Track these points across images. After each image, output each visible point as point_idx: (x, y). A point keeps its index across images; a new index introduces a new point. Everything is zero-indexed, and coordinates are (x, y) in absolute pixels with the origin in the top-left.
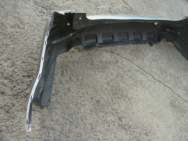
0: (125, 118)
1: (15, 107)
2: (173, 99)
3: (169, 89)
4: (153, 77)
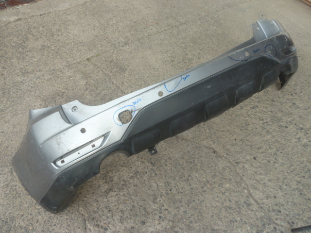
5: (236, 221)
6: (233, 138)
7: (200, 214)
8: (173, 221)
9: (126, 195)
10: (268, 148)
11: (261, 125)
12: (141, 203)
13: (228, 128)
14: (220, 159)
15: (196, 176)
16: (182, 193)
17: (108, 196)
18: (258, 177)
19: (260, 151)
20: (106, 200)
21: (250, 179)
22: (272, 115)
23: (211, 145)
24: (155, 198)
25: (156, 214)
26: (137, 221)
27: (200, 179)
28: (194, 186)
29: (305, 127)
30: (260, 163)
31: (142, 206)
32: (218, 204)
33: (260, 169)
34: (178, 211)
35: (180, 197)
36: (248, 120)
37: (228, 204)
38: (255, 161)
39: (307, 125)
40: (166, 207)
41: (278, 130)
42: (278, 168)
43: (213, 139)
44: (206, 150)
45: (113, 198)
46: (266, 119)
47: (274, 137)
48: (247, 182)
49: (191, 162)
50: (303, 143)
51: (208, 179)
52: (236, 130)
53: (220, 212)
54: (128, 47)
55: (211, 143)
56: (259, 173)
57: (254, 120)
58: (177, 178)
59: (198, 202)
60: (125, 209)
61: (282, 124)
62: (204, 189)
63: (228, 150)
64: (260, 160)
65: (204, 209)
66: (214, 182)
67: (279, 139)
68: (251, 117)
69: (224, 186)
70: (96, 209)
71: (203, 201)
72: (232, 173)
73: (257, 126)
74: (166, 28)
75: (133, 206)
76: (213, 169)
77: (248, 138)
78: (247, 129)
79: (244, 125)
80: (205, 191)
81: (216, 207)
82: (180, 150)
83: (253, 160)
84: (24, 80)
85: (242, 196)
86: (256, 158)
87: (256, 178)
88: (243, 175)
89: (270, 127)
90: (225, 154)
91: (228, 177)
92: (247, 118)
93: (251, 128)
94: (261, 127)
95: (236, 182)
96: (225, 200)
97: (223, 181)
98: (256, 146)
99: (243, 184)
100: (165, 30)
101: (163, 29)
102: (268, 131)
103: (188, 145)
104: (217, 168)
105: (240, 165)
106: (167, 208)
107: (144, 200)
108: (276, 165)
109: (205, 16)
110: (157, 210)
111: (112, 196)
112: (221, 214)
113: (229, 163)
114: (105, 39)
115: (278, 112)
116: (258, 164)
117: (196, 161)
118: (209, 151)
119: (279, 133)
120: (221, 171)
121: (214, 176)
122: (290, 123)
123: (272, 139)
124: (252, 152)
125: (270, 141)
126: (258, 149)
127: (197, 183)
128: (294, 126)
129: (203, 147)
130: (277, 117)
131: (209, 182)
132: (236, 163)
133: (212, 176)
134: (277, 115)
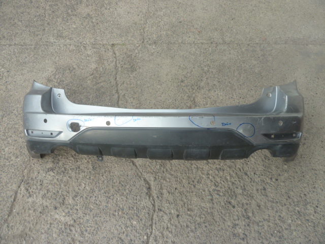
0: (185, 104)
2: (125, 72)
3: (118, 79)
4: (118, 101)
6: (175, 186)
7: (96, 229)
8: (75, 221)
9: (59, 180)
10: (198, 215)
11: (211, 190)
12: (65, 193)
13: (179, 174)
14: (148, 198)
15: (117, 199)
16: (97, 205)
17: (48, 173)
18: (166, 233)
19: (189, 213)
20: (44, 175)
21: (158, 230)
22: (231, 187)
23: (151, 180)
24: (76, 196)
25: (68, 208)
26: (53, 203)
27: (119, 203)
28: (110, 205)
29: (253, 218)
30: (179, 222)
31: (63, 196)
32: (116, 232)
33: (174, 227)
34: (83, 216)
35: (93, 207)
36: (203, 178)
37: (123, 237)
38: (176, 218)
39: (257, 218)
40: (78, 207)
41: (224, 204)
42: (190, 237)
43: (157, 177)
44: (142, 182)
45: (49, 177)
46: (221, 188)
47: (213, 208)
48: (154, 231)
49: (123, 185)
50: (236, 232)
51: (125, 207)
52: (184, 181)
53: (112, 239)
54: (154, 47)
55: (152, 179)
56: (170, 230)
57: (208, 182)
58: (102, 191)
59: (102, 220)
60: (51, 190)
61: (233, 201)
62: (115, 213)
63: (161, 194)
64: (181, 221)
65: (103, 228)
66: (127, 213)
67: (216, 213)
68: (208, 178)
69: (132, 221)
70: (34, 178)
71: (107, 222)
72: (147, 216)
73: (206, 189)
74: (205, 41)
75: (58, 192)
76: (135, 201)
77: (188, 194)
78: (194, 186)
79: (196, 181)
80: (114, 215)
81: (113, 233)
82: (122, 169)
83: (175, 216)
84: (55, 42)
85: (140, 239)
86: (180, 217)
87: (164, 232)
88: (156, 224)
89: (218, 197)
90: (156, 196)
91: (141, 217)
92: (204, 176)
93: (199, 187)
94: (210, 192)
95: (145, 225)
96: (124, 232)
97: (135, 217)
98: (189, 206)
99: (148, 230)
100: (202, 44)
101: (201, 41)
102: (212, 200)
103: (131, 169)
104: (139, 203)
105: (161, 214)
106: (78, 209)
107: (68, 193)
108: (192, 234)
109: (257, 44)
110: (70, 205)
111: (50, 175)
112: (111, 240)
113: (152, 206)
114: (140, 30)
115: (239, 188)
116: (177, 223)
117: (128, 187)
118: (144, 185)
119: (220, 208)
120: (140, 208)
121: (131, 209)
122: (241, 206)
123: (209, 209)
124: (181, 209)
125: (206, 210)
126: (188, 210)
127: (114, 205)
128: (243, 210)
129: (142, 179)
130: (234, 192)
131: (123, 210)
132: (159, 209)
133: (129, 207)
134: (236, 189)
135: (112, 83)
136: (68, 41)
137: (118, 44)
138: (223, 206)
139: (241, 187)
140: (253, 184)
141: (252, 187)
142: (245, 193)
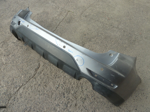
1: (82, 96)
2: (65, 22)
3: (60, 23)
4: (54, 31)
5: (8, 84)
6: (48, 73)
7: (9, 70)
8: (6, 63)
10: (47, 90)
11: (61, 84)
12: (11, 53)
13: (53, 70)
14: (35, 71)
15: (24, 64)
16: (17, 62)
18: (30, 88)
19: (44, 87)
21: (28, 85)
22: (70, 88)
23: (41, 65)
24: (13, 56)
26: (5, 54)
27: (24, 66)
28: (20, 65)
29: (69, 108)
30: (38, 88)
32: (14, 75)
33: (34, 88)
34: (9, 64)
35: (15, 62)
36: (62, 77)
37: (15, 79)
38: (38, 85)
39: (71, 109)
41: (61, 93)
42: (36, 96)
43: (45, 65)
44: (37, 64)
46: (66, 85)
47: (55, 91)
48: (26, 84)
49: (30, 61)
50: (56, 108)
51: (24, 69)
52: (53, 73)
53: (11, 77)
54: (84, 18)
55: (42, 65)
56: (32, 88)
57: (62, 80)
58: (22, 59)
59: (14, 69)
60: (8, 49)
61: (66, 94)
63: (41, 73)
64: (39, 87)
65: (11, 71)
66: (23, 72)
67: (54, 94)
68: (64, 78)
69: (22, 75)
70: (7, 43)
72: (29, 77)
73: (59, 82)
74: (108, 24)
75: (10, 51)
76: (29, 69)
77: (50, 79)
78: (55, 78)
79: (58, 76)
80: (19, 69)
81: (13, 75)
82: (35, 55)
83: (38, 84)
84: (50, 3)
85: (19, 84)
86: (40, 86)
87: (29, 88)
88: (29, 82)
89: (61, 88)
90: (38, 72)
91: (26, 76)
92: (62, 76)
93: (57, 79)
94: (60, 84)
95: (25, 80)
96: (16, 78)
97: (25, 75)
98: (47, 84)
99: (24, 83)
100: (107, 24)
101: (107, 23)
102: (58, 88)
103: (38, 57)
104: (30, 71)
105: (34, 80)
106: (10, 60)
107: (12, 53)
108: (38, 95)
110: (9, 57)
111: (12, 44)
112: (10, 77)
113: (33, 75)
114: (84, 10)
115: (74, 91)
116: (36, 87)
117: (31, 62)
118: (37, 65)
119: (58, 93)
120: (29, 73)
121: (26, 71)
122: (68, 99)
123: (53, 91)
124: (43, 83)
125: (52, 90)
126: (45, 85)
127: (22, 66)
128: (67, 102)
129: (39, 63)
130: (70, 91)
131: (23, 70)
132: (35, 78)
133: (26, 70)
134: (71, 90)
135: (57, 24)
136: (55, 4)
137: (71, 12)
138: (60, 93)
139: (75, 91)
140: (81, 93)
141: (80, 95)
142: (74, 95)
